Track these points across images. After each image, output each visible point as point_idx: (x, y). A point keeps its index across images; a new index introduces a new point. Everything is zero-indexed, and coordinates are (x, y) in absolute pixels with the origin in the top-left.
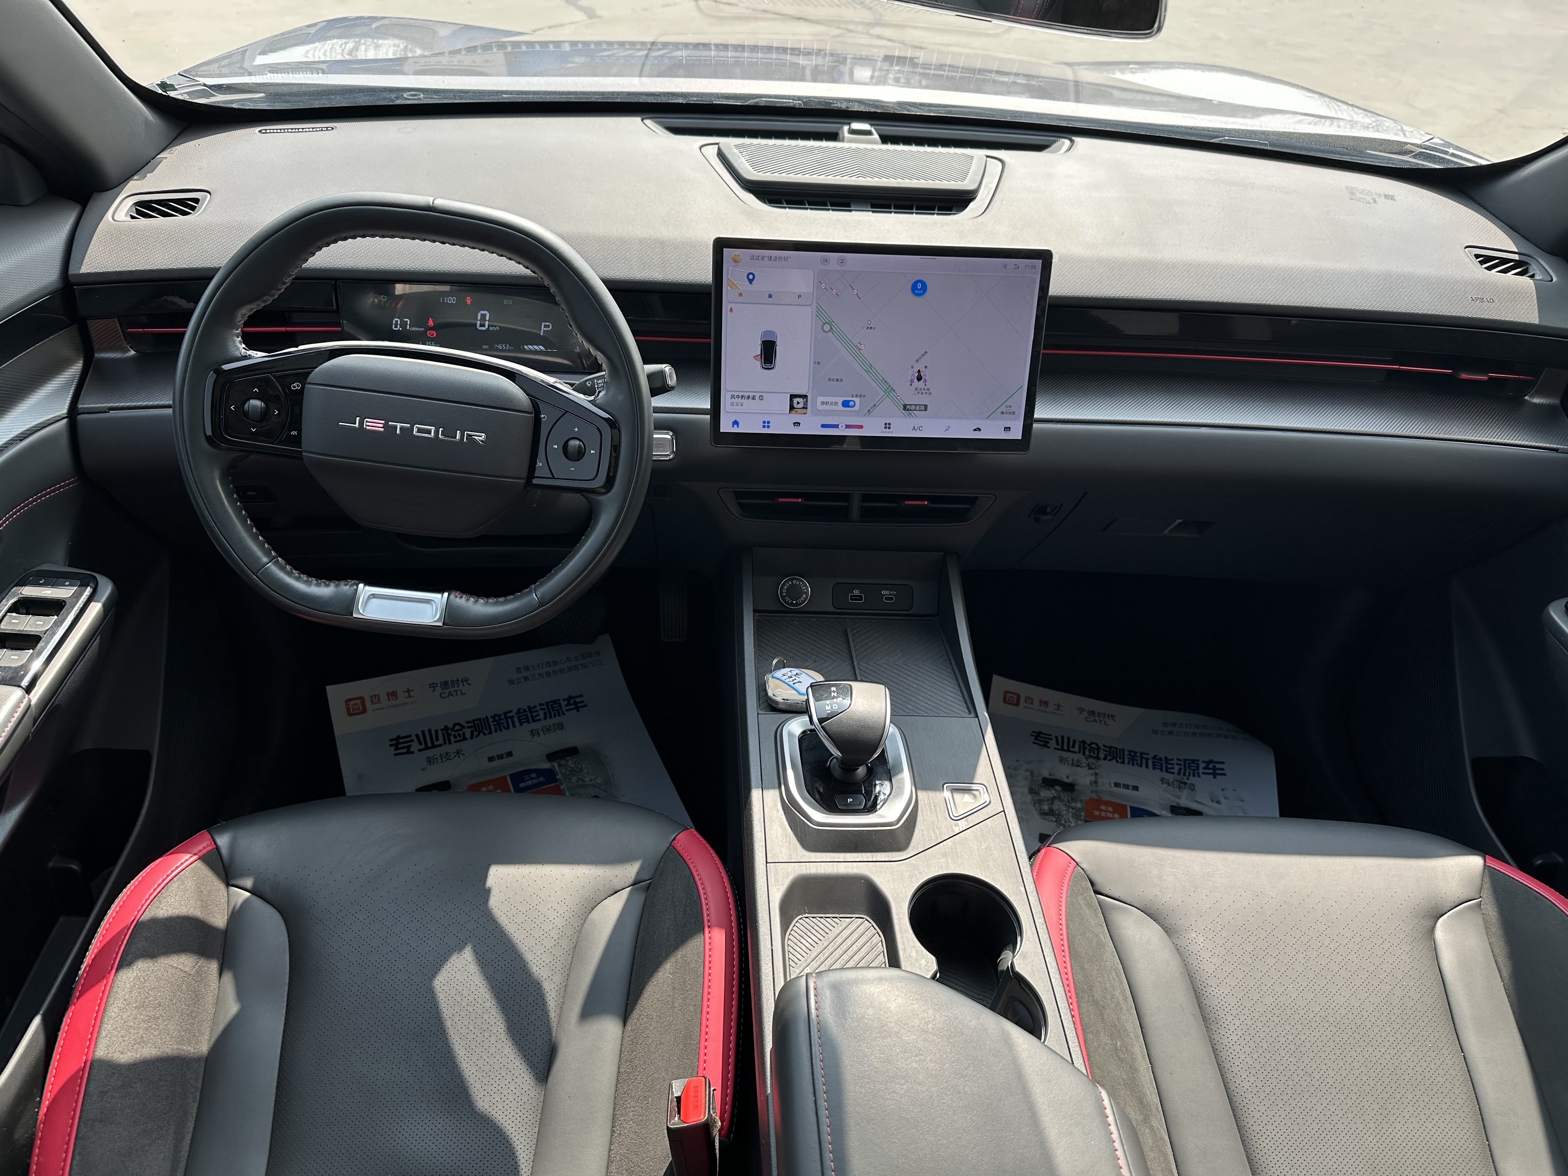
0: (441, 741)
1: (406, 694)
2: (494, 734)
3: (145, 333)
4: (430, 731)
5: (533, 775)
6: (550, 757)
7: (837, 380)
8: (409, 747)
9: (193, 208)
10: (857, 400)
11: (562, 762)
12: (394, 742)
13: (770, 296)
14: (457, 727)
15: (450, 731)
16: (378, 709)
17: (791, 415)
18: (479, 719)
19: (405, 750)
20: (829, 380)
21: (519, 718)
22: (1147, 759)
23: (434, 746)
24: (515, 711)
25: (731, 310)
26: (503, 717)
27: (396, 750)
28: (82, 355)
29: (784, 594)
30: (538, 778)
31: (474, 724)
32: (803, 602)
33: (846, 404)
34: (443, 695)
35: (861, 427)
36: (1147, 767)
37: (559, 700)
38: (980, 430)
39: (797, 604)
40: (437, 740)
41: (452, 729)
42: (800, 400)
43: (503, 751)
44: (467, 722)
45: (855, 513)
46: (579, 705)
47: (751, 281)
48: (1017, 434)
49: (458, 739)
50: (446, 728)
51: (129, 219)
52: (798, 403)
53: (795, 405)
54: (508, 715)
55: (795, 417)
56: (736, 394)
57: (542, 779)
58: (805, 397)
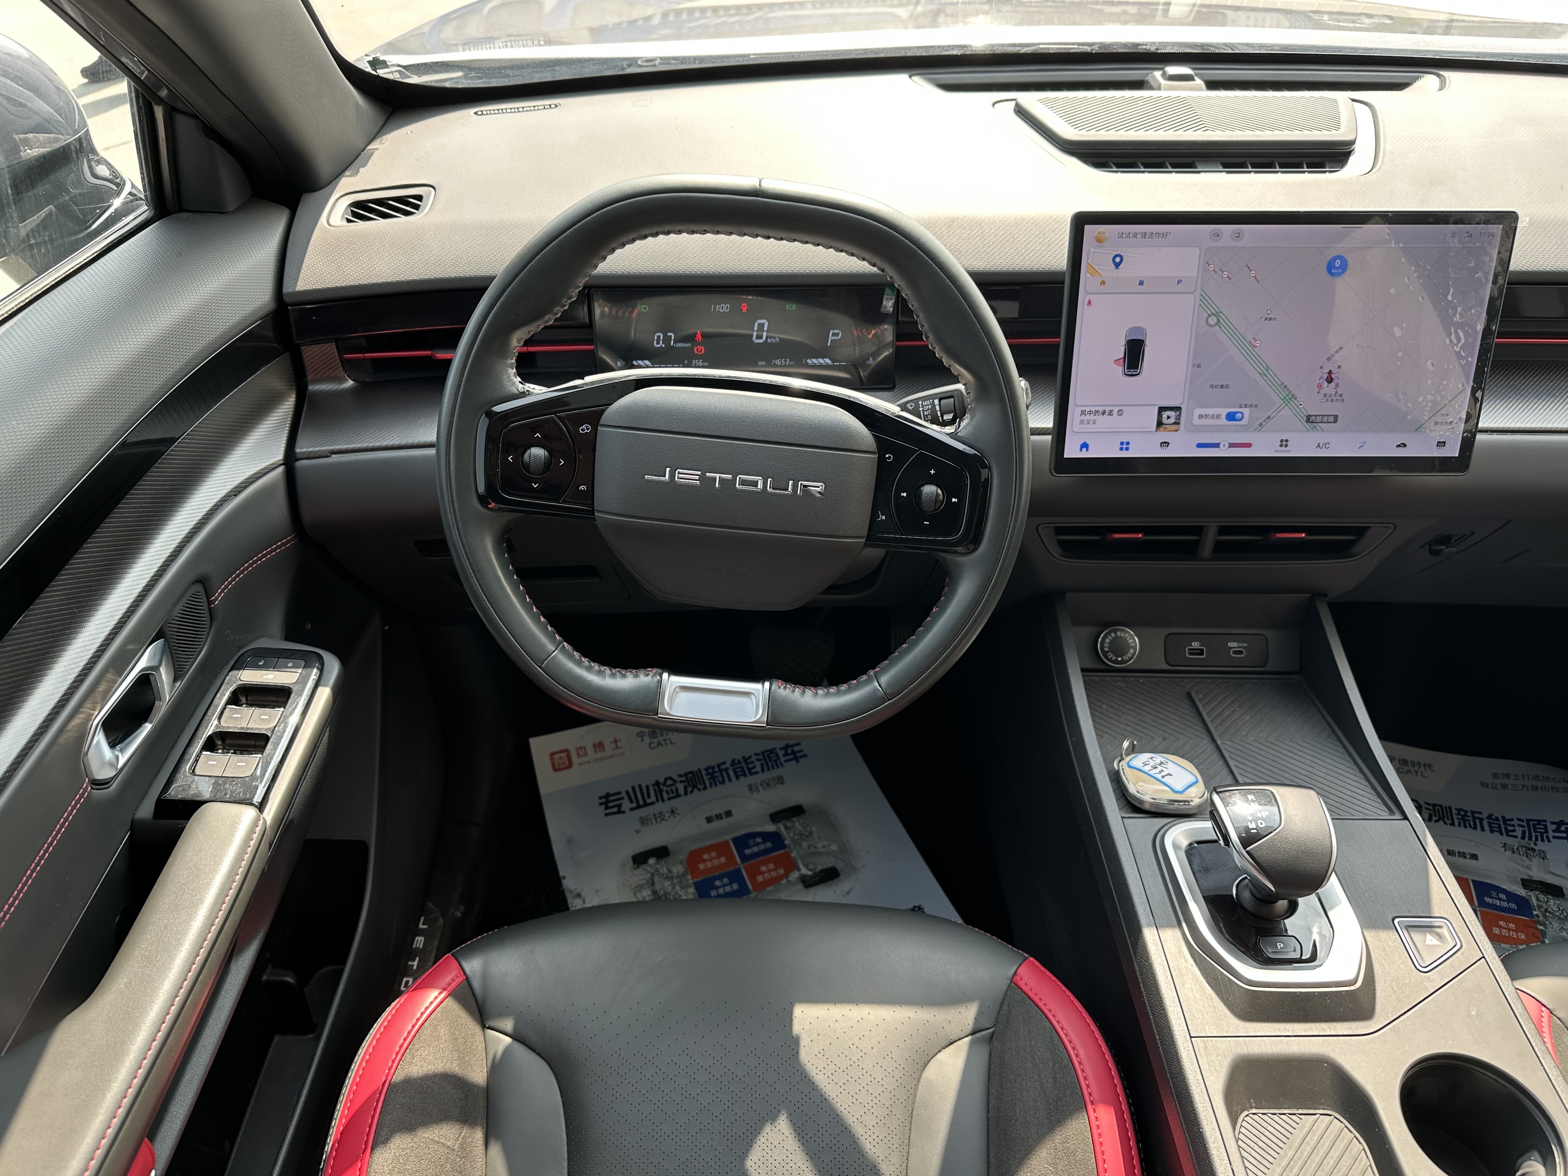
0: (653, 798)
1: (614, 745)
2: (709, 790)
3: (365, 359)
4: (640, 786)
5: (759, 840)
6: (775, 817)
7: (1222, 387)
8: (619, 806)
9: (417, 207)
10: (1246, 411)
11: (789, 824)
12: (603, 800)
13: (1141, 283)
14: (669, 782)
15: (661, 787)
16: (585, 763)
17: (1158, 433)
18: (692, 773)
19: (616, 809)
20: (1212, 386)
21: (734, 770)
22: (1481, 820)
23: (646, 805)
24: (729, 763)
25: (1089, 303)
26: (716, 769)
27: (606, 808)
28: (294, 387)
29: (1106, 649)
30: (764, 842)
31: (686, 777)
32: (1131, 658)
33: (1231, 417)
34: (652, 746)
35: (1249, 445)
36: (1483, 829)
37: (775, 749)
38: (1405, 445)
39: (1123, 662)
40: (649, 797)
41: (664, 785)
42: (1172, 414)
43: (721, 810)
44: (680, 776)
45: (1207, 548)
46: (798, 755)
47: (1117, 265)
48: (1453, 450)
49: (671, 795)
50: (657, 783)
51: (345, 223)
52: (1169, 417)
53: (1165, 420)
54: (723, 767)
55: (1163, 436)
56: (1088, 409)
57: (769, 845)
58: (1178, 409)
